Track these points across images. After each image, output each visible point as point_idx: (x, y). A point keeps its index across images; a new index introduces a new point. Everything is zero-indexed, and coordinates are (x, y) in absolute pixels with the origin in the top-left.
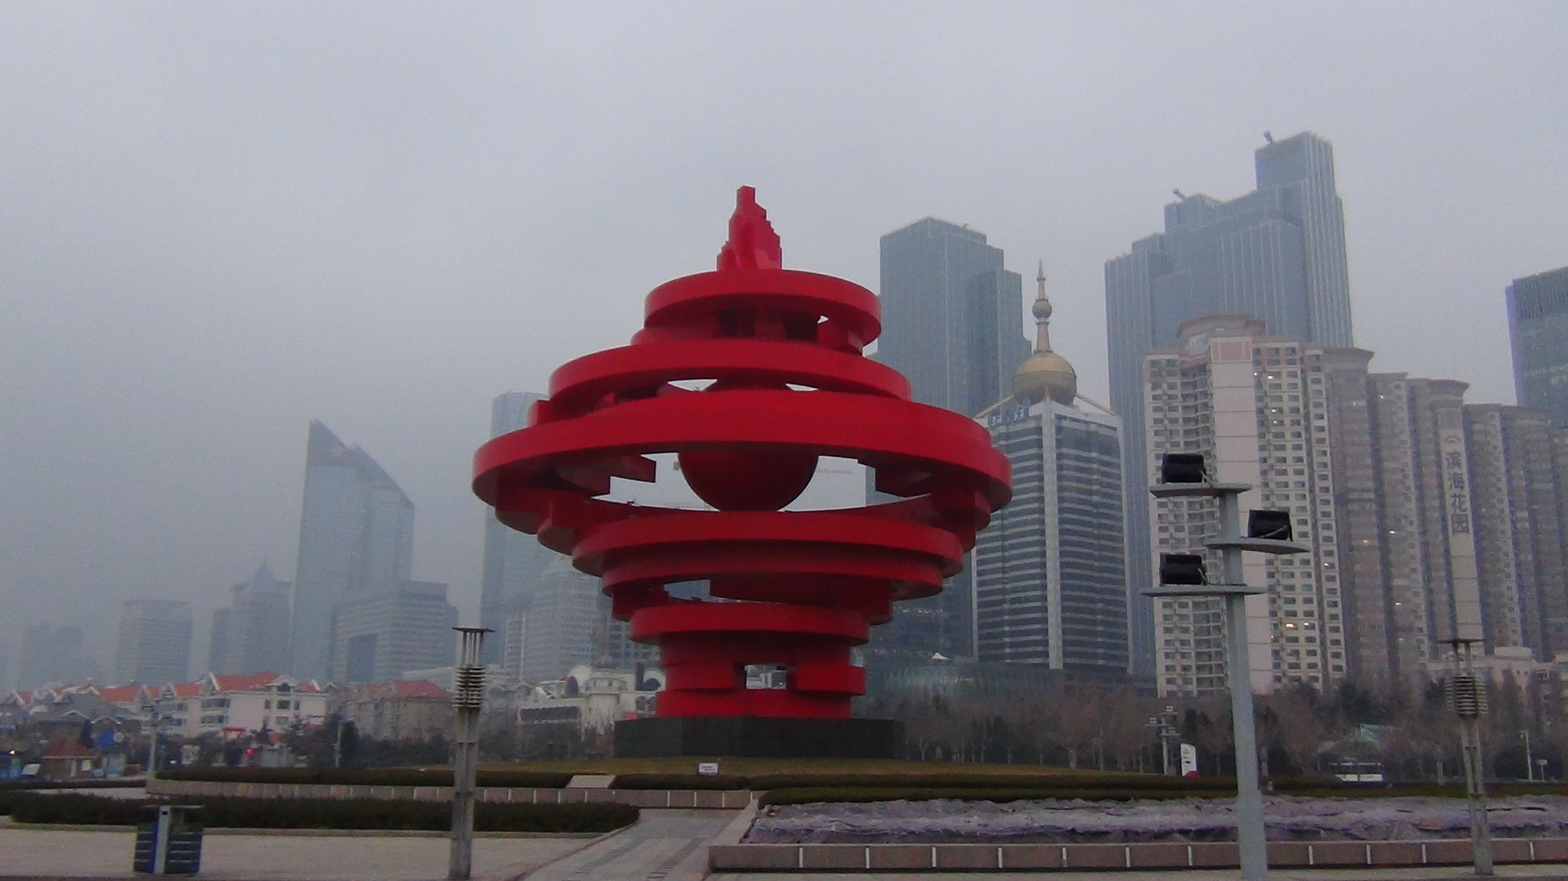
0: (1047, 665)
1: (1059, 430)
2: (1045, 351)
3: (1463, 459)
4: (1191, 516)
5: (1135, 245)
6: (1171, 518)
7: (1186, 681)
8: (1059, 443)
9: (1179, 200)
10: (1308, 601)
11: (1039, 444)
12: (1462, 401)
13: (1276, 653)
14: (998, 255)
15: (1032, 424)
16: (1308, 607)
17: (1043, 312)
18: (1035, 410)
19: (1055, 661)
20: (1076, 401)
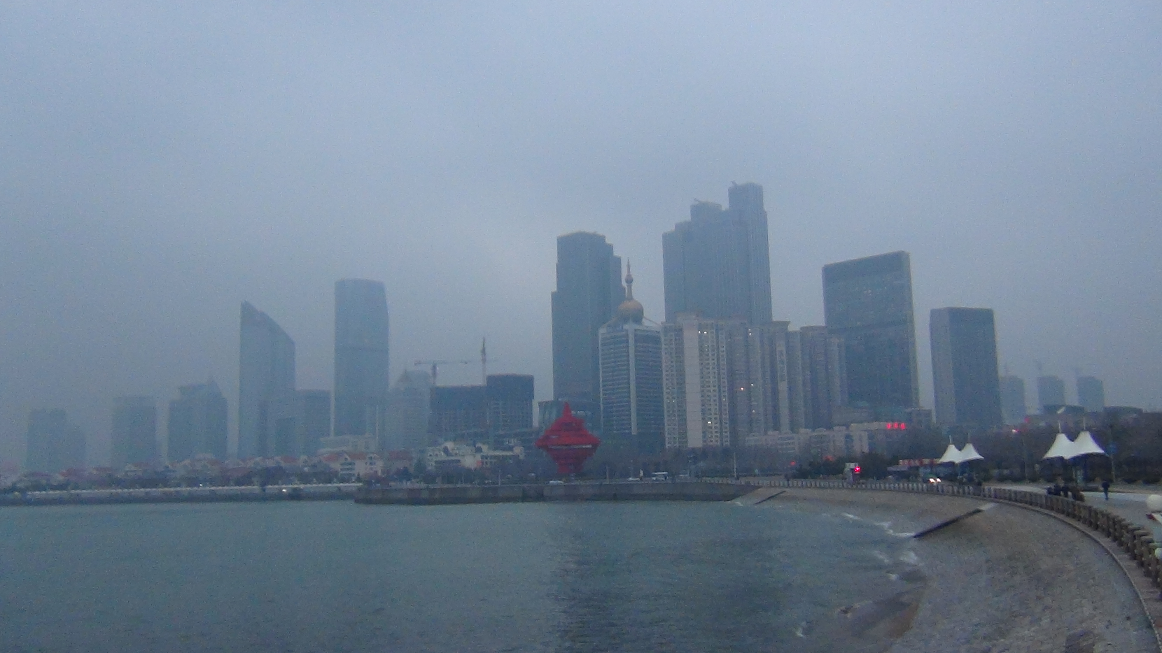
0: (631, 433)
1: (635, 335)
2: (631, 298)
3: (784, 352)
4: (677, 383)
5: (677, 226)
6: (670, 384)
7: (675, 443)
8: (636, 341)
9: (697, 203)
10: (715, 414)
11: (627, 342)
12: (787, 329)
13: (703, 432)
14: (610, 247)
15: (624, 333)
16: (715, 416)
17: (630, 281)
18: (626, 327)
19: (634, 431)
20: (643, 320)
